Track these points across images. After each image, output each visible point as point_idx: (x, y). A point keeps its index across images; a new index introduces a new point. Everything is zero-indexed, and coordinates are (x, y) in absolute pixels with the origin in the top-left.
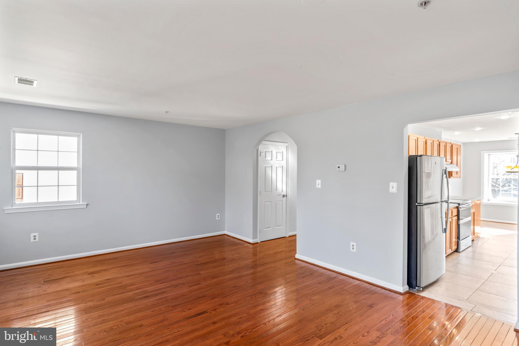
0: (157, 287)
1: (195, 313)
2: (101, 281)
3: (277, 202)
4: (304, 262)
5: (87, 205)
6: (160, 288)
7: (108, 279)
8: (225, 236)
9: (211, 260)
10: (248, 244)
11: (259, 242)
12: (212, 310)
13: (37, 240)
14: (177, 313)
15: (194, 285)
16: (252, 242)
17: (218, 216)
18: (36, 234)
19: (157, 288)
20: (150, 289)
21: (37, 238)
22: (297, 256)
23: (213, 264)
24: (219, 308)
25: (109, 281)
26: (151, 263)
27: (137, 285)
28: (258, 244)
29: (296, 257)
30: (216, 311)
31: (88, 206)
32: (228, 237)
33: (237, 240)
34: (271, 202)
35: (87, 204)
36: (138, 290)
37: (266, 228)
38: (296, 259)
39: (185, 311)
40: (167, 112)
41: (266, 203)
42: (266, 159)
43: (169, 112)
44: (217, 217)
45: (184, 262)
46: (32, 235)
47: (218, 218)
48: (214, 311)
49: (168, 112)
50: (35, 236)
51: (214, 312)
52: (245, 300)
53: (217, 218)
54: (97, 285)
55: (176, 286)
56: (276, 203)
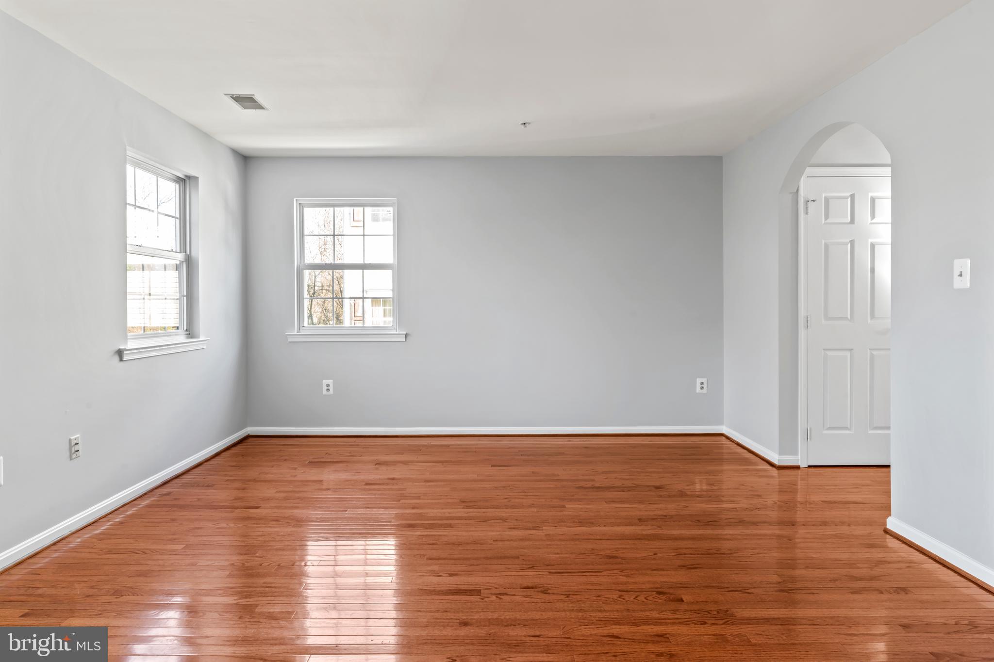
0: (449, 513)
1: (454, 587)
2: (380, 479)
3: (875, 353)
4: (911, 547)
5: (406, 335)
6: (454, 515)
7: (393, 479)
8: (723, 438)
9: (623, 484)
10: (768, 465)
11: (803, 465)
12: (492, 594)
13: (331, 392)
14: (421, 574)
15: (523, 528)
16: (776, 462)
17: (702, 383)
18: (330, 382)
19: (449, 515)
20: (432, 512)
21: (331, 388)
22: (892, 523)
23: (622, 493)
24: (514, 595)
25: (393, 481)
26: (492, 466)
27: (423, 499)
28: (799, 471)
29: (887, 527)
30: (501, 599)
31: (408, 338)
32: (728, 442)
33: (746, 451)
34: (851, 350)
35: (405, 333)
36: (413, 508)
37: (830, 428)
38: (887, 532)
39: (440, 576)
40: (525, 124)
41: (829, 353)
42: (828, 221)
43: (529, 123)
44: (698, 386)
45: (559, 476)
46: (325, 382)
47: (702, 388)
48: (497, 597)
49: (527, 125)
50: (328, 385)
51: (494, 598)
52: (599, 596)
53: (698, 390)
54: (367, 484)
55: (485, 520)
56: (872, 356)
